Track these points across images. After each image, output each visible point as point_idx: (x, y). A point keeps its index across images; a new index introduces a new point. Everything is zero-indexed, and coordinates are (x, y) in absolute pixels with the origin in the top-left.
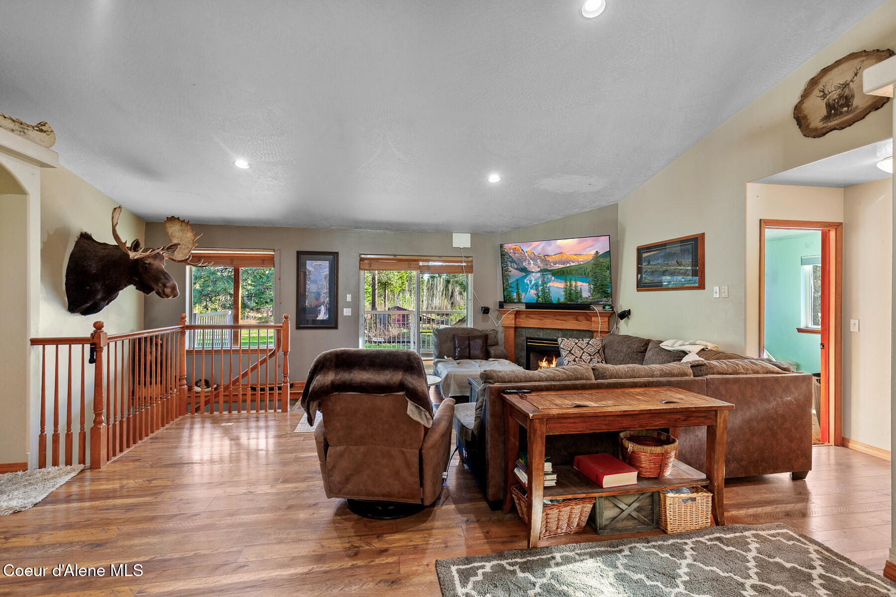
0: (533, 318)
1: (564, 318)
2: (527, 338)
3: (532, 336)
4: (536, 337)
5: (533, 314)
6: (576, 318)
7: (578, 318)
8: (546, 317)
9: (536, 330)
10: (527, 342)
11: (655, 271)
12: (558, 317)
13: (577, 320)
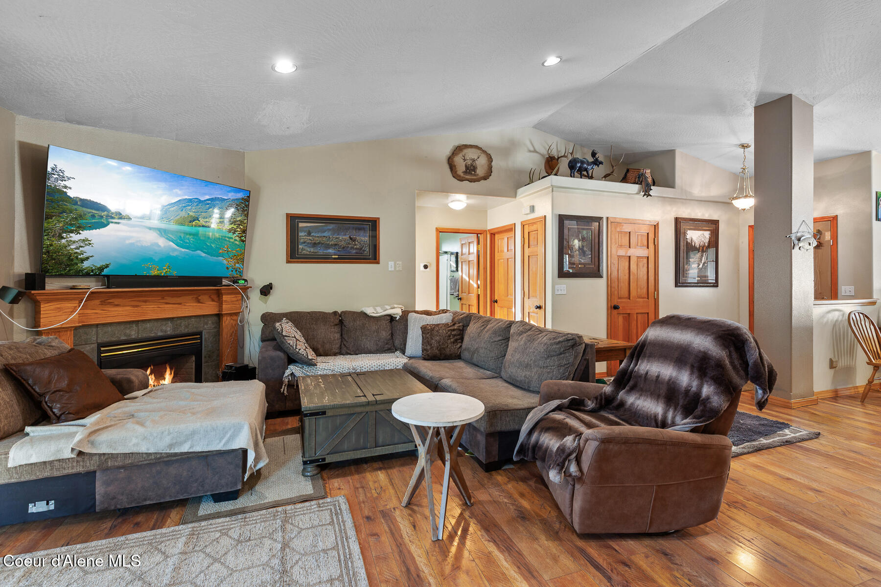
0: (117, 305)
1: (178, 300)
2: (100, 345)
3: (114, 339)
4: (123, 338)
5: (113, 297)
6: (197, 298)
7: (199, 298)
8: (145, 301)
9: (122, 327)
10: (100, 352)
11: (319, 243)
12: (169, 300)
13: (199, 301)
